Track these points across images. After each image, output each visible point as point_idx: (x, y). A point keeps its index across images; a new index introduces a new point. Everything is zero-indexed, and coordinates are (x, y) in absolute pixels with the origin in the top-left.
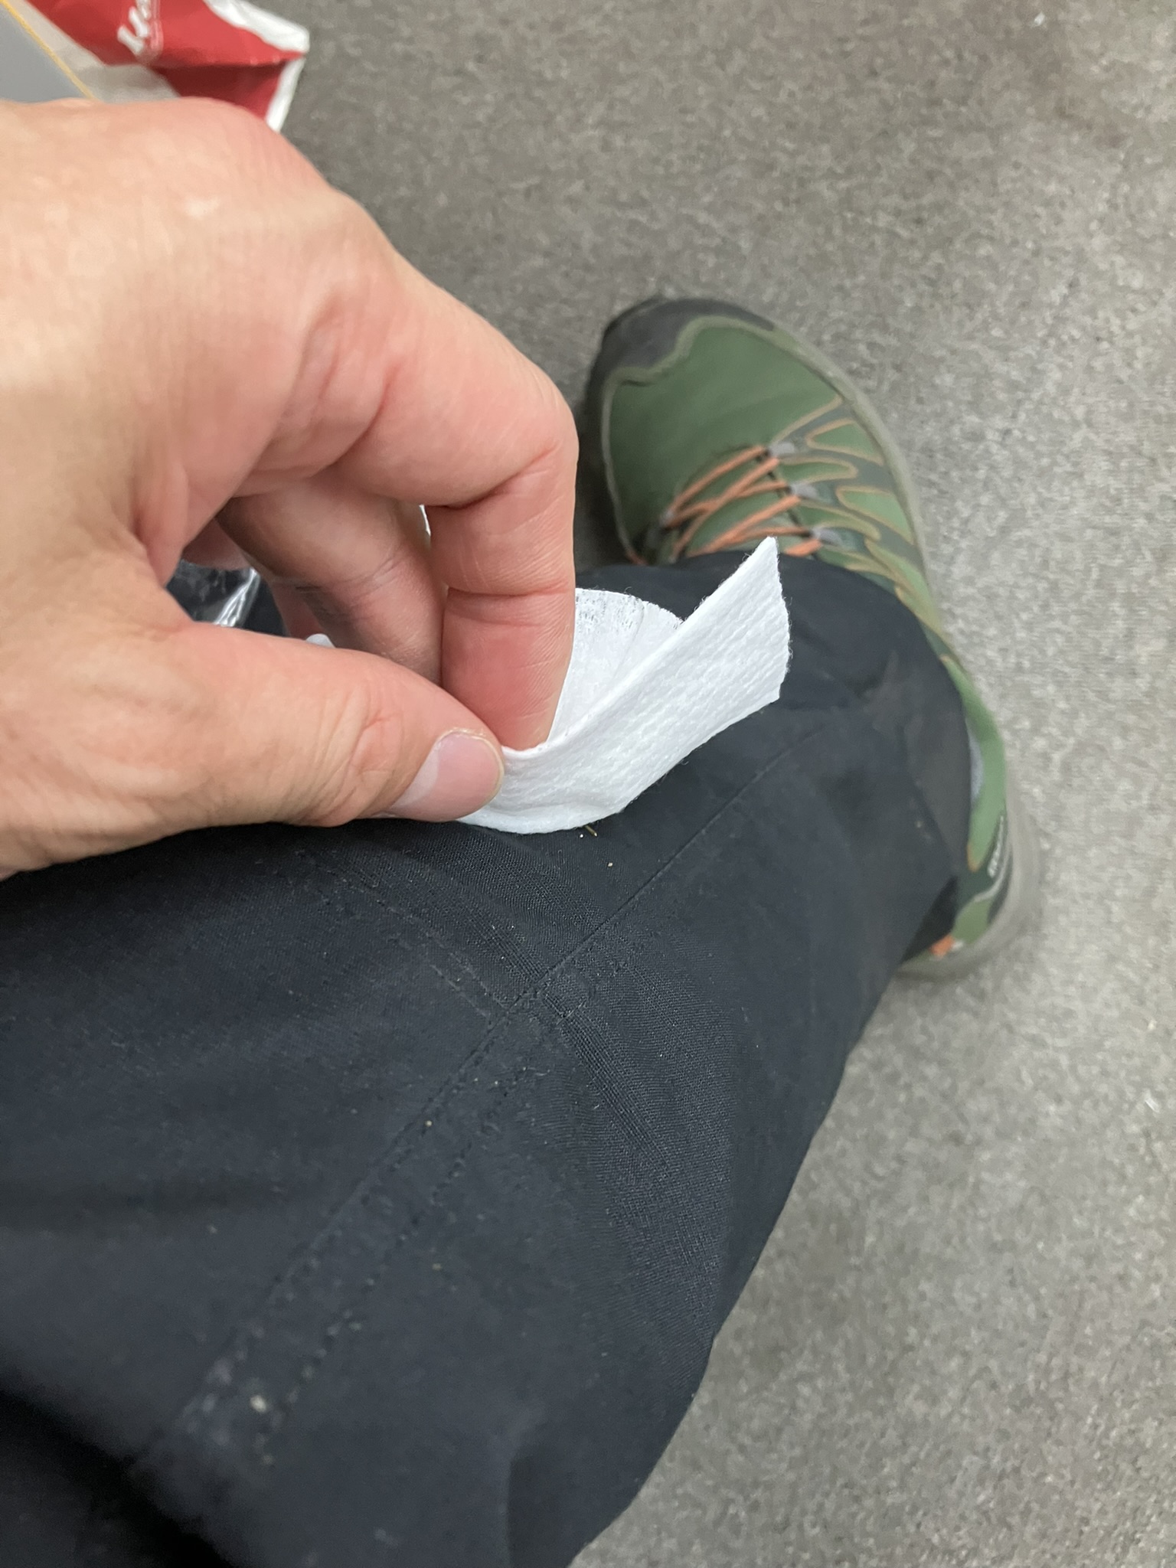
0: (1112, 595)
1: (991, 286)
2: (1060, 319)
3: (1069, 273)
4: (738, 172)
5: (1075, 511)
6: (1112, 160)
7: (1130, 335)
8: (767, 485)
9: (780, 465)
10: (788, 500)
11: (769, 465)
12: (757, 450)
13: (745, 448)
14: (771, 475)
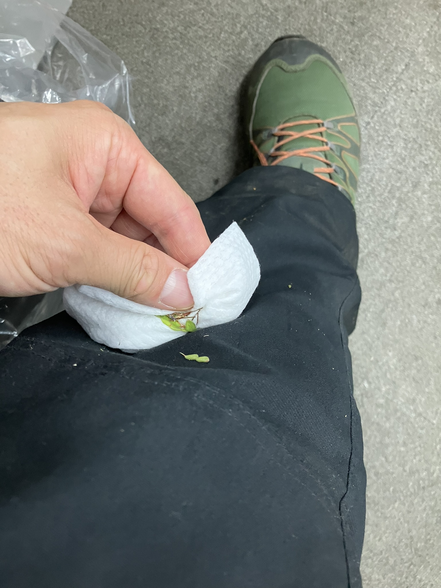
2: (399, 79)
3: (407, 60)
5: (387, 161)
7: (424, 92)
8: (319, 138)
9: (326, 131)
10: (325, 148)
11: (322, 129)
12: (319, 121)
13: (315, 118)
14: (321, 134)
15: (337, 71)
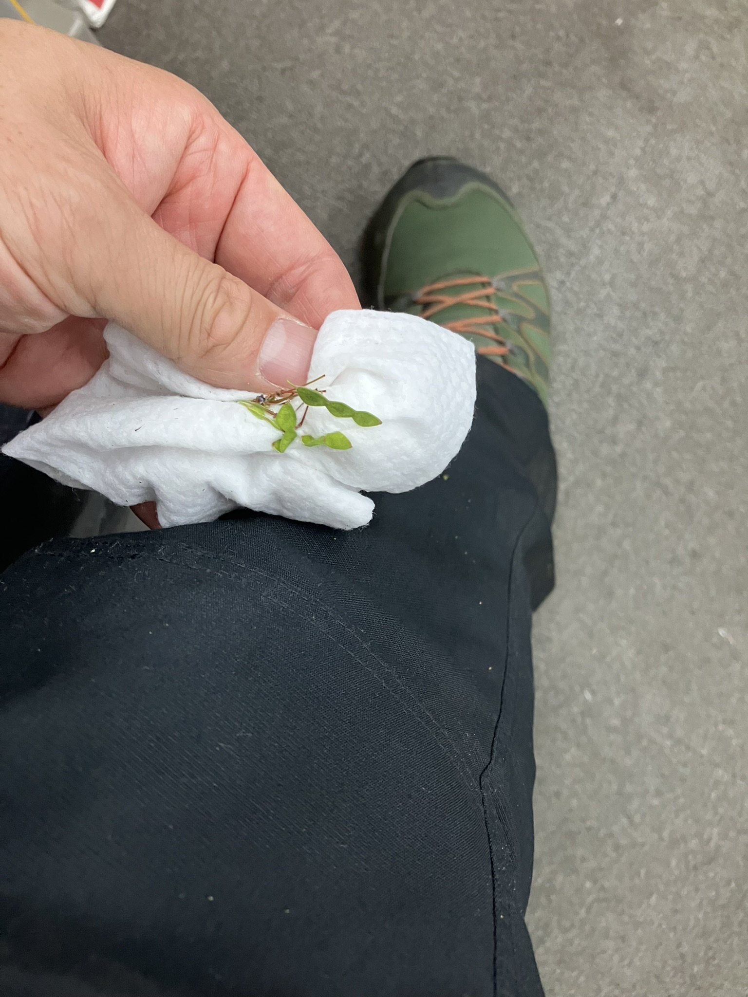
0: (609, 393)
1: (566, 189)
2: (604, 217)
3: (613, 189)
4: (421, 85)
6: (648, 122)
7: (643, 234)
8: (484, 303)
9: (495, 294)
10: (495, 318)
11: (489, 291)
12: (484, 279)
13: (478, 274)
14: (488, 298)
15: (508, 207)
